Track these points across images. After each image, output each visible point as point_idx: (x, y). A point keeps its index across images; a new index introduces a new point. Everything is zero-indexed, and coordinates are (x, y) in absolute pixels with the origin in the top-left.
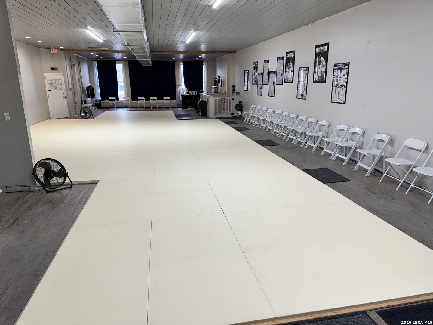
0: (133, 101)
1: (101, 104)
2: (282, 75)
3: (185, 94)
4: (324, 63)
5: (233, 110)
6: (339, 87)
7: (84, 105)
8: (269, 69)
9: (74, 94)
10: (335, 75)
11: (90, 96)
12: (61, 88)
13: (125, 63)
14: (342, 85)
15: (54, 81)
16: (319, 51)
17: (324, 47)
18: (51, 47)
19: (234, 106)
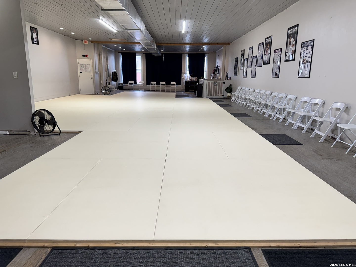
0: (147, 85)
1: (122, 87)
2: (262, 58)
3: (188, 80)
4: (294, 43)
5: (224, 92)
6: (305, 63)
7: (108, 85)
8: (252, 55)
9: (100, 77)
10: (302, 53)
11: (114, 79)
12: (90, 71)
13: (143, 55)
14: (308, 61)
15: (84, 65)
16: (291, 33)
17: (294, 29)
18: (84, 39)
19: (225, 88)
